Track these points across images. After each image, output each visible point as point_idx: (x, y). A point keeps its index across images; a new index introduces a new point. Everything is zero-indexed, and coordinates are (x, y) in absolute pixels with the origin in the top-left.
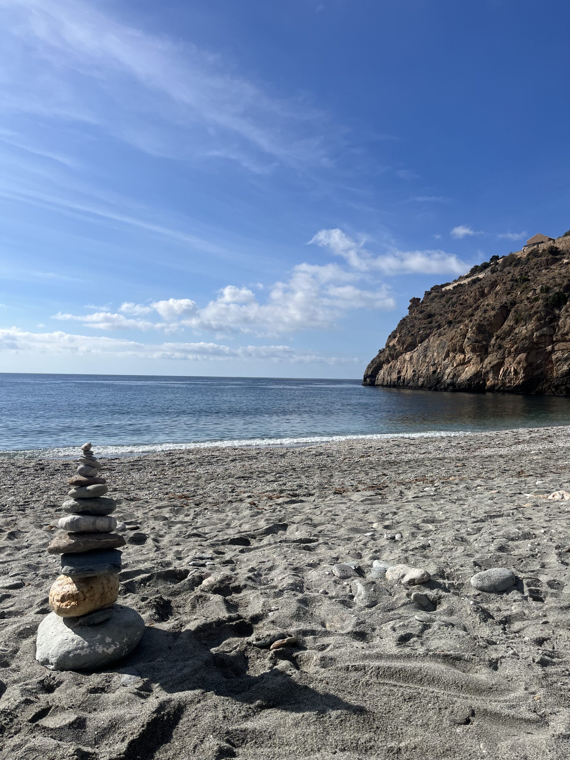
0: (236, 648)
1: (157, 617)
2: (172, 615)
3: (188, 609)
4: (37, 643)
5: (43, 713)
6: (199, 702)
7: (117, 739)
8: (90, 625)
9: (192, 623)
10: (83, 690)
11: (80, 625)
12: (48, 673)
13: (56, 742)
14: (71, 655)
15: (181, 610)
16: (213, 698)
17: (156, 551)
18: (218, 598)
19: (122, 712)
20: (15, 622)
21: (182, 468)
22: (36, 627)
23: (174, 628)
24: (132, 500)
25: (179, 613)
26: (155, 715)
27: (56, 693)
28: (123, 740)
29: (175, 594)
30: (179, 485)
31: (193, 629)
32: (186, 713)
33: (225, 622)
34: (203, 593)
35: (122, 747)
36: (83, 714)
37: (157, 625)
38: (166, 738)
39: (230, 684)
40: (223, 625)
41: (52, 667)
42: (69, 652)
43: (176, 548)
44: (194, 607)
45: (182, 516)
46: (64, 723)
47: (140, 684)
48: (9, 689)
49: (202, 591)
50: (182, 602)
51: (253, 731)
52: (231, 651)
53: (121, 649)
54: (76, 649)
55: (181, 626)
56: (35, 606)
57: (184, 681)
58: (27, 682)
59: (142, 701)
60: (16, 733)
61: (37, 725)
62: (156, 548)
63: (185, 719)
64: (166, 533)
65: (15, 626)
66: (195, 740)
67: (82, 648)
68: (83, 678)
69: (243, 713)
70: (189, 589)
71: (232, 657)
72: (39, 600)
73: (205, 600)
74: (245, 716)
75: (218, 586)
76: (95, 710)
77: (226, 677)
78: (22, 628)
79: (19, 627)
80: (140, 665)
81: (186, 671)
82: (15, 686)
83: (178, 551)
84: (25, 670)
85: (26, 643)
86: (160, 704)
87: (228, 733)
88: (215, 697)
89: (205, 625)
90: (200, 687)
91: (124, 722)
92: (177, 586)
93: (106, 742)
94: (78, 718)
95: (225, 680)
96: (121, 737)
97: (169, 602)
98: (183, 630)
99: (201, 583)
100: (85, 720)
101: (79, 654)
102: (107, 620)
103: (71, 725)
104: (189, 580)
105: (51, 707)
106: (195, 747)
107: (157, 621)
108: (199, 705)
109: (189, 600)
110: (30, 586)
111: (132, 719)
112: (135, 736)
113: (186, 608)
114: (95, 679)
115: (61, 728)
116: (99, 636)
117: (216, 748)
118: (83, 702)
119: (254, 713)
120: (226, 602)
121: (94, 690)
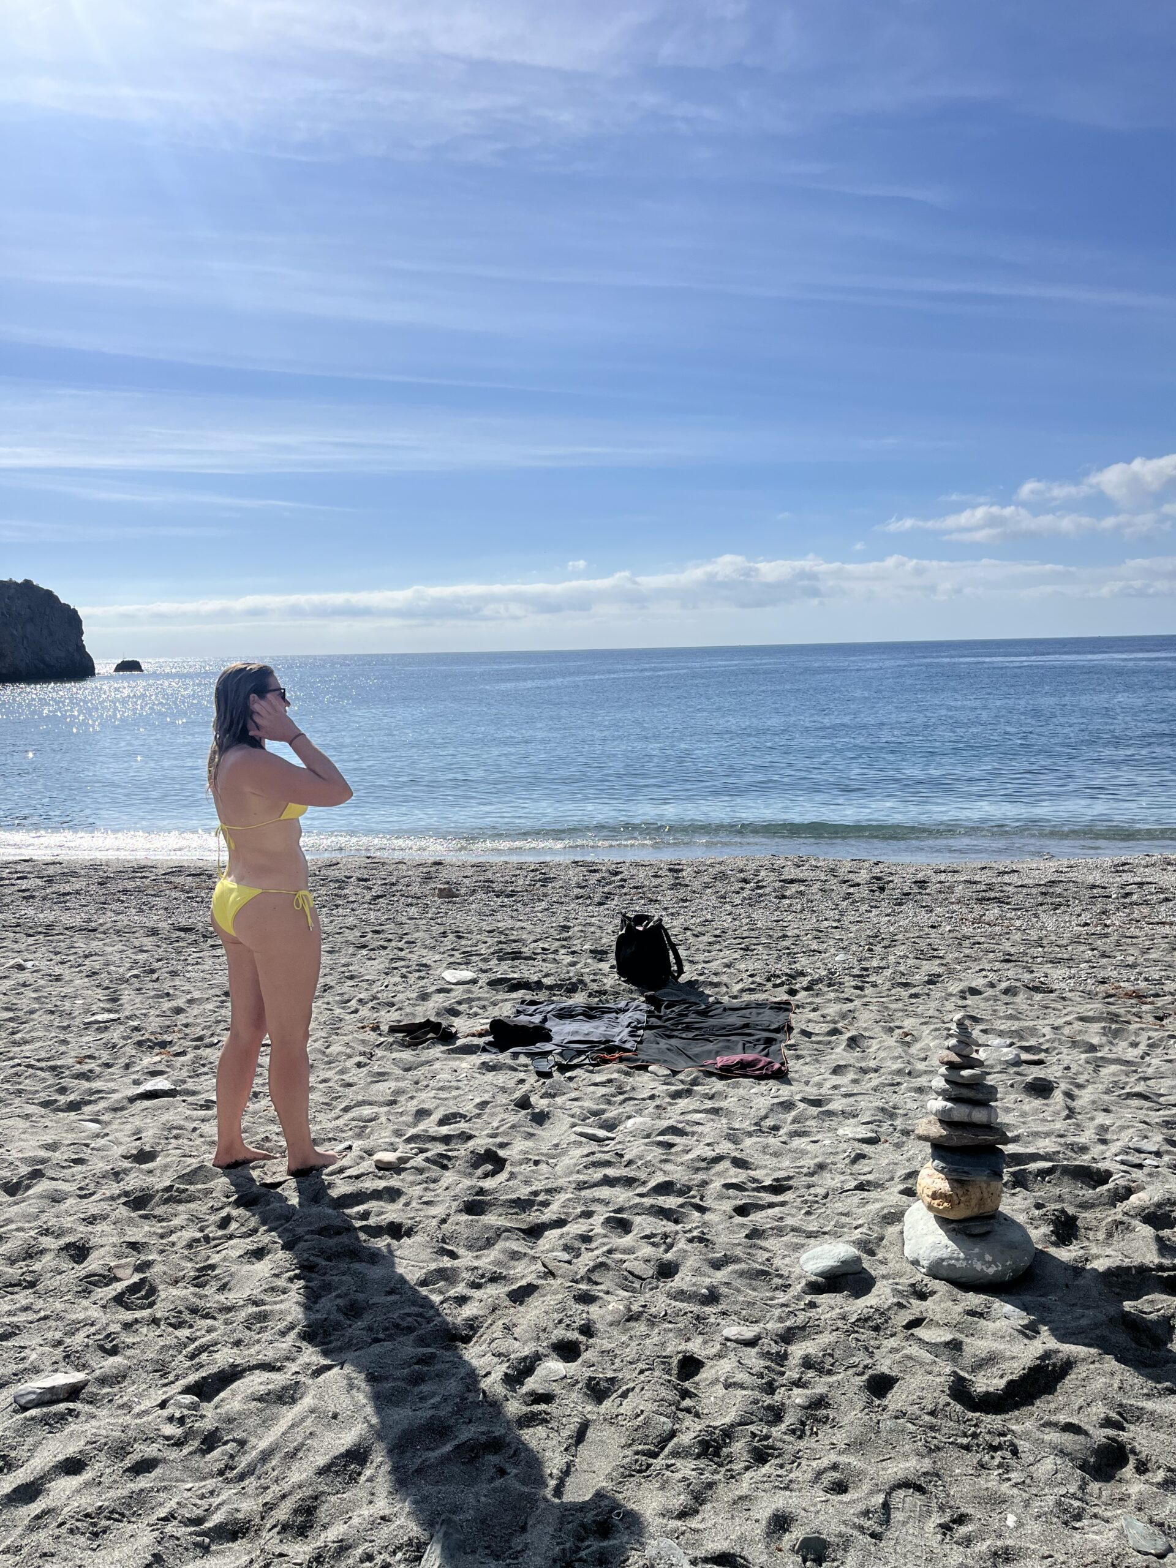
0: (1159, 1310)
1: (1053, 1238)
2: (1076, 1239)
3: (1101, 1235)
4: (905, 1235)
5: (916, 1323)
6: (1093, 1362)
7: (996, 1373)
8: (966, 1235)
9: (1101, 1261)
10: (959, 1308)
11: (954, 1230)
12: (919, 1277)
13: (932, 1357)
14: (945, 1263)
15: (1091, 1234)
16: (1111, 1363)
17: (1068, 1117)
18: (1147, 1231)
19: (1002, 1347)
20: (877, 1200)
21: (1146, 910)
22: (902, 1213)
23: (1075, 1260)
24: (1036, 989)
25: (1088, 1239)
26: (1038, 1362)
27: (928, 1303)
28: (1002, 1377)
29: (1085, 1206)
30: (1130, 960)
31: (1101, 1269)
32: (1075, 1370)
33: (1153, 1270)
34: (1125, 1219)
35: (1001, 1383)
36: (961, 1337)
37: (1053, 1251)
38: (1050, 1389)
39: (1138, 1353)
40: (1147, 1274)
41: (923, 1270)
42: (943, 1260)
43: (1101, 1119)
44: (1110, 1235)
45: (1124, 1044)
46: (939, 1340)
47: (1026, 1322)
48: (878, 1284)
49: (1126, 1214)
50: (1095, 1223)
51: (1152, 1413)
52: (1151, 1313)
53: (1004, 1273)
54: (950, 1258)
55: (1087, 1260)
56: (897, 1180)
57: (1080, 1333)
58: (897, 1280)
59: (1026, 1341)
60: (892, 1336)
61: (912, 1334)
62: (1067, 1112)
63: (1073, 1376)
64: (1088, 1081)
65: (878, 1205)
66: (1080, 1401)
67: (958, 1259)
68: (959, 1294)
69: (1145, 1391)
70: (1108, 1203)
71: (1150, 1321)
72: (901, 1172)
73: (1127, 1229)
74: (1148, 1395)
75: (1152, 1209)
76: (972, 1335)
77: (1137, 1343)
78: (886, 1211)
79: (883, 1208)
80: (1027, 1298)
81: (1084, 1322)
82: (885, 1282)
83: (1102, 1126)
84: (893, 1266)
85: (892, 1231)
86: (1046, 1352)
87: (1121, 1405)
88: (1114, 1362)
89: (1119, 1268)
90: (1098, 1346)
91: (1005, 1359)
92: (1089, 1194)
93: (983, 1373)
94: (954, 1339)
95: (1134, 1345)
96: (1000, 1373)
97: (1074, 1218)
98: (1088, 1267)
99: (1128, 1199)
100: (961, 1343)
101: (954, 1265)
102: (987, 1233)
103: (947, 1344)
104: (1109, 1190)
105: (924, 1319)
106: (1081, 1408)
107: (1056, 1244)
108: (1092, 1366)
109: (1104, 1224)
110: (887, 1145)
111: (1013, 1358)
112: (1014, 1377)
113: (1099, 1233)
114: (974, 1300)
115: (936, 1345)
116: (977, 1250)
117: (1102, 1416)
118: (959, 1323)
119: (1160, 1395)
120: (1159, 1240)
121: (972, 1313)
